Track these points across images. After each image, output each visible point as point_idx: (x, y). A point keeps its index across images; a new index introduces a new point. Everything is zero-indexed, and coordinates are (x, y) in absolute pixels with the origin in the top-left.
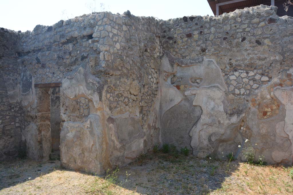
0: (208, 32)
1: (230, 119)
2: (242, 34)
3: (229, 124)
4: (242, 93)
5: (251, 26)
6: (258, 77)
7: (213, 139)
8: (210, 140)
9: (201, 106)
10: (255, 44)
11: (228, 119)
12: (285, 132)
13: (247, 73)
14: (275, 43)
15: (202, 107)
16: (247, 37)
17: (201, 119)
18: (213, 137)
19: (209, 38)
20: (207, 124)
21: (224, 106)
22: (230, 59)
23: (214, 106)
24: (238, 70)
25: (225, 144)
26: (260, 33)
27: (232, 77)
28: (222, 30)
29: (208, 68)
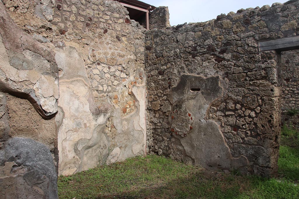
0: (68, 9)
1: (97, 119)
2: (105, 24)
3: (96, 126)
4: (105, 90)
5: (112, 19)
6: (118, 73)
7: (80, 148)
8: (76, 150)
9: (61, 106)
10: (115, 40)
11: (94, 120)
12: (140, 126)
13: (109, 68)
14: (130, 43)
15: (63, 108)
16: (108, 30)
17: (63, 124)
18: (79, 145)
19: (69, 17)
20: (72, 130)
21: (89, 106)
22: (93, 50)
23: (79, 106)
24: (101, 63)
25: (90, 150)
26: (120, 29)
27: (96, 71)
28: (84, 13)
29: (70, 57)
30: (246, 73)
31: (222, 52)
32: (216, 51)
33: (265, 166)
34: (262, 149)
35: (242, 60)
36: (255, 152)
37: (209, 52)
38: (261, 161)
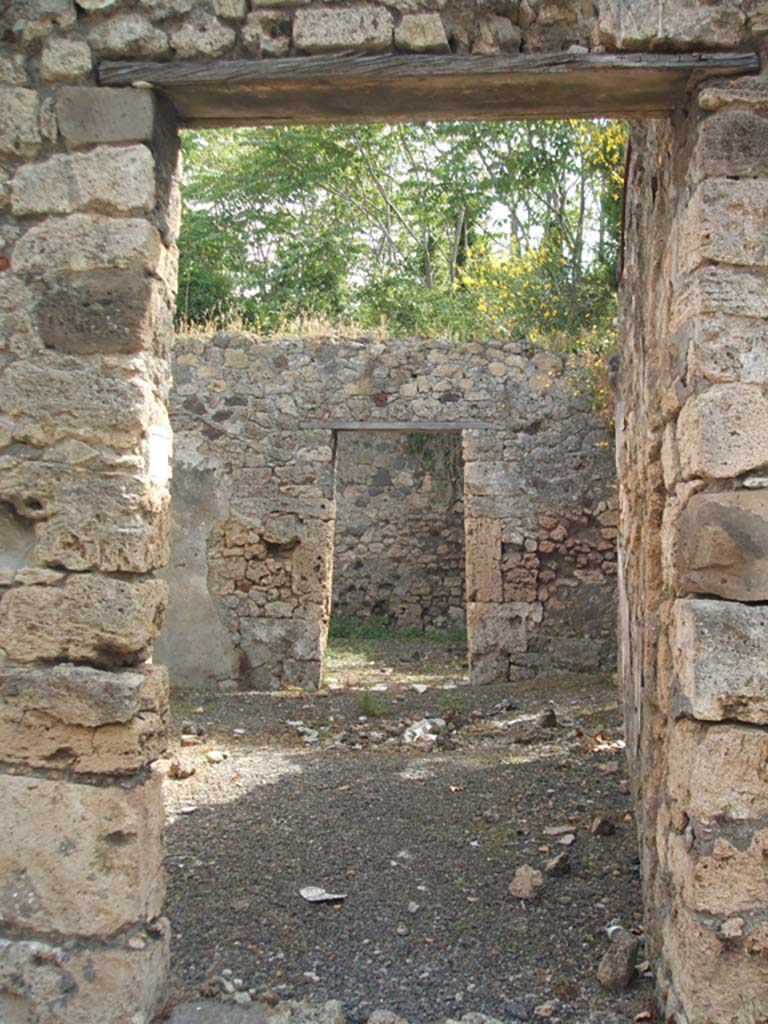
30: (273, 469)
31: (221, 416)
32: (205, 412)
33: (308, 657)
34: (303, 625)
35: (265, 441)
36: (288, 631)
37: (190, 413)
38: (299, 649)
